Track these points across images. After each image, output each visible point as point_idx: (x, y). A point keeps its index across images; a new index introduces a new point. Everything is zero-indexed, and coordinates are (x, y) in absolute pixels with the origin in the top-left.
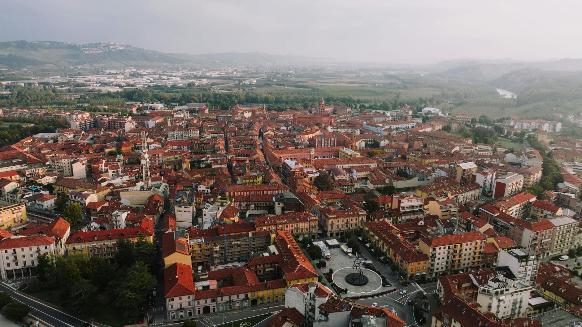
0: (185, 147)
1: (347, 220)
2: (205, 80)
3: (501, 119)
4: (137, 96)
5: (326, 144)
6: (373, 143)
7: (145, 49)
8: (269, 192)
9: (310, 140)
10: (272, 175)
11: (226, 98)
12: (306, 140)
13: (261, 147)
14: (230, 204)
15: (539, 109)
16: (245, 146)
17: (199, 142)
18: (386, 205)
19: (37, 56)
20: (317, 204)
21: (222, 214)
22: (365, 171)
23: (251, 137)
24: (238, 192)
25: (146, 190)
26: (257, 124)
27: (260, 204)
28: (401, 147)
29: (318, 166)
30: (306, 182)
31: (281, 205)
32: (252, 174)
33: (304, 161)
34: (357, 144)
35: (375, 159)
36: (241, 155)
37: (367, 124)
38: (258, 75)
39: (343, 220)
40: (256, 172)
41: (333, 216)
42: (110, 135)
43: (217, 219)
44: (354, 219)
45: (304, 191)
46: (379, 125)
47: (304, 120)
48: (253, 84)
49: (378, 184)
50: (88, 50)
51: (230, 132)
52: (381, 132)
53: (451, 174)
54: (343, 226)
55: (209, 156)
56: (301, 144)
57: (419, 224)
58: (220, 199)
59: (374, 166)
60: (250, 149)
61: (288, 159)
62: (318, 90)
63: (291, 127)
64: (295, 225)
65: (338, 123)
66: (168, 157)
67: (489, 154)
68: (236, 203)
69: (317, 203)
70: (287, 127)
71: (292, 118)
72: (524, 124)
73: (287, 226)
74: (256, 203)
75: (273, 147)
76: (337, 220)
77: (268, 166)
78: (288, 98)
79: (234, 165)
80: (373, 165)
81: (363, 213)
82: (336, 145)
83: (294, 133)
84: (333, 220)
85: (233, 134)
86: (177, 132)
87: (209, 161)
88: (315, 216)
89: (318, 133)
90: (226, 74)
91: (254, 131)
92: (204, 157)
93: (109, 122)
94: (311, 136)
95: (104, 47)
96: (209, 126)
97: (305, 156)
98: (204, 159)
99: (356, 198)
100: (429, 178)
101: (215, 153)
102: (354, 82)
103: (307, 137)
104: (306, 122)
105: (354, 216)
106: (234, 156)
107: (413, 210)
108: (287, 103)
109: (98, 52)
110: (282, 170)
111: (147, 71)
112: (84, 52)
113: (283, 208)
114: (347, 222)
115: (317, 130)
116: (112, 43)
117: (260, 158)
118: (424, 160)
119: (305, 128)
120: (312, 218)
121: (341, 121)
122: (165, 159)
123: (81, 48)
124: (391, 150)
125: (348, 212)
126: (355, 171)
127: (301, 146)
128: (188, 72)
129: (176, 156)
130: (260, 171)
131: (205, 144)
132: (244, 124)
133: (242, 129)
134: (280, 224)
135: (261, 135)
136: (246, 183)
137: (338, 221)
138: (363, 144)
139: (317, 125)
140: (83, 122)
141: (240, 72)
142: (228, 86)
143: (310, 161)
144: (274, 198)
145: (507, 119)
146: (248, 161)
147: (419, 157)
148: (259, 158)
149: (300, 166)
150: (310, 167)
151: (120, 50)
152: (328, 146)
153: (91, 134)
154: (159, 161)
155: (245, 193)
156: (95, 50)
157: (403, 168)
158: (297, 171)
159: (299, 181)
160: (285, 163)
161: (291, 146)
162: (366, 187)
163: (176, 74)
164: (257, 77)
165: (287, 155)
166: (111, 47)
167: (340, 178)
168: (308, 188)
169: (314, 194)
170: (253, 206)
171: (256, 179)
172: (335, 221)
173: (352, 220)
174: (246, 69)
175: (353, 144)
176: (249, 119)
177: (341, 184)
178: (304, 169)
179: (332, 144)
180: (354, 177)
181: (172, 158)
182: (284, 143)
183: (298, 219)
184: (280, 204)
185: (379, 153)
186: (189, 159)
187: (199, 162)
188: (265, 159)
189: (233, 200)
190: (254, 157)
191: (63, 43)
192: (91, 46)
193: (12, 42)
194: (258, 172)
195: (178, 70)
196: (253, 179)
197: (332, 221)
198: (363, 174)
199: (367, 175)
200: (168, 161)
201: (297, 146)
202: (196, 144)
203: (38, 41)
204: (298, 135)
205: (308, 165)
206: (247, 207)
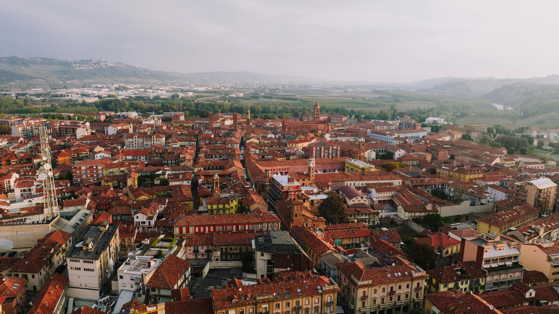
0: (142, 157)
1: (392, 288)
2: (192, 93)
3: (519, 129)
4: (113, 106)
5: (326, 154)
6: (384, 153)
7: (137, 67)
8: (247, 226)
9: (304, 149)
10: (254, 197)
11: (208, 107)
12: (300, 150)
13: (242, 157)
14: (177, 252)
15: (555, 119)
16: (221, 157)
17: (161, 151)
18: (445, 251)
19: (27, 71)
20: (330, 251)
21: (154, 275)
22: (389, 191)
23: (230, 145)
24: (195, 227)
25: (42, 223)
26: (239, 131)
27: (231, 249)
28: (422, 158)
29: (321, 185)
30: (306, 209)
31: (267, 257)
32: (223, 195)
33: (301, 176)
34: (366, 154)
35: (396, 174)
36: (213, 167)
37: (372, 132)
38: (246, 90)
39: (384, 289)
40: (229, 192)
41: (366, 282)
42: (55, 142)
43: (143, 285)
44: (404, 285)
45: (305, 225)
46: (387, 133)
47: (296, 127)
48: (240, 97)
49: (415, 212)
50: (79, 66)
51: (204, 139)
52: (391, 141)
53: (517, 195)
54: (383, 299)
55: (168, 168)
56: (294, 154)
57: (527, 295)
58: (162, 240)
59: (398, 184)
60: (227, 159)
61: (277, 174)
62: (307, 102)
63: (280, 135)
64: (293, 303)
65: (336, 131)
66: (111, 170)
67: (540, 168)
68: (188, 248)
69: (329, 249)
70: (275, 134)
71: (281, 125)
72: (551, 134)
73: (278, 306)
74: (224, 247)
75: (257, 158)
76: (373, 288)
77: (248, 183)
78: (275, 108)
79: (200, 181)
80: (397, 182)
81: (420, 274)
82: (339, 156)
83: (284, 141)
84: (366, 289)
85: (207, 142)
86: (136, 140)
87: (166, 177)
88: (332, 284)
89: (313, 141)
90: (213, 89)
91: (233, 139)
92: (160, 170)
93: (60, 128)
94: (306, 144)
95: (95, 64)
96: (179, 133)
97: (300, 168)
98: (160, 172)
99: (388, 236)
100: (483, 201)
101: (178, 165)
102: (343, 97)
103: (301, 145)
104: (298, 130)
105: (404, 281)
106: (202, 169)
107: (502, 264)
108: (275, 113)
109: (88, 68)
110: (268, 188)
111: (135, 86)
112: (75, 69)
113: (269, 262)
114: (392, 292)
115: (312, 138)
116: (104, 60)
117: (238, 172)
118: (462, 176)
119: (297, 136)
120: (327, 288)
121: (339, 129)
122: (105, 172)
123: (72, 64)
124: (411, 162)
125: (392, 274)
126: (373, 191)
127: (293, 157)
128: (175, 87)
129: (122, 169)
130: (236, 191)
131: (169, 153)
132: (223, 131)
133: (220, 136)
134: (264, 302)
135: (243, 144)
136: (212, 211)
137: (375, 291)
138: (373, 155)
139: (312, 132)
140: (29, 128)
141: (227, 87)
142: (214, 98)
143: (308, 175)
144: (253, 242)
145: (527, 128)
146: (216, 176)
147: (456, 171)
148: (236, 171)
149: (296, 183)
150: (308, 184)
151: (111, 67)
152: (328, 156)
153: (32, 142)
154: (98, 175)
155: (207, 228)
156: (86, 67)
157: (440, 186)
158: (291, 192)
159: (296, 209)
160: (273, 179)
161: (280, 157)
162: (396, 215)
163: (164, 88)
164: (244, 92)
165: (274, 168)
166: (102, 64)
167: (356, 202)
168: (311, 221)
169: (320, 229)
170: (219, 253)
171: (229, 204)
172: (370, 292)
173: (400, 287)
174: (234, 86)
175: (362, 154)
176: (230, 126)
177: (359, 211)
178: (301, 188)
179: (334, 155)
180: (374, 199)
181: (116, 171)
182: (272, 153)
183: (299, 290)
184: (265, 254)
185: (398, 166)
186: (138, 172)
187: (153, 176)
188: (247, 173)
189: (184, 243)
190: (230, 170)
191: (54, 59)
192: (82, 62)
193: (4, 58)
194: (232, 192)
195: (166, 85)
196: (224, 204)
197: (364, 292)
198: (385, 195)
199: (392, 196)
200: (111, 175)
201: (289, 156)
202: (157, 153)
203: (29, 57)
204: (289, 143)
205: (307, 181)
206: (208, 255)
